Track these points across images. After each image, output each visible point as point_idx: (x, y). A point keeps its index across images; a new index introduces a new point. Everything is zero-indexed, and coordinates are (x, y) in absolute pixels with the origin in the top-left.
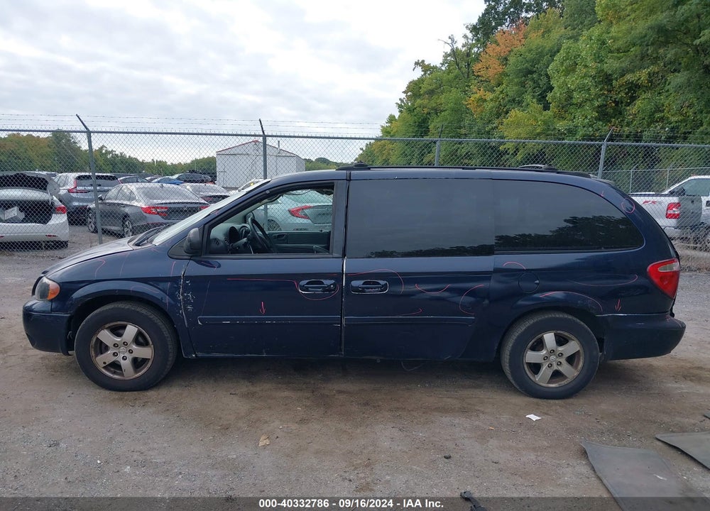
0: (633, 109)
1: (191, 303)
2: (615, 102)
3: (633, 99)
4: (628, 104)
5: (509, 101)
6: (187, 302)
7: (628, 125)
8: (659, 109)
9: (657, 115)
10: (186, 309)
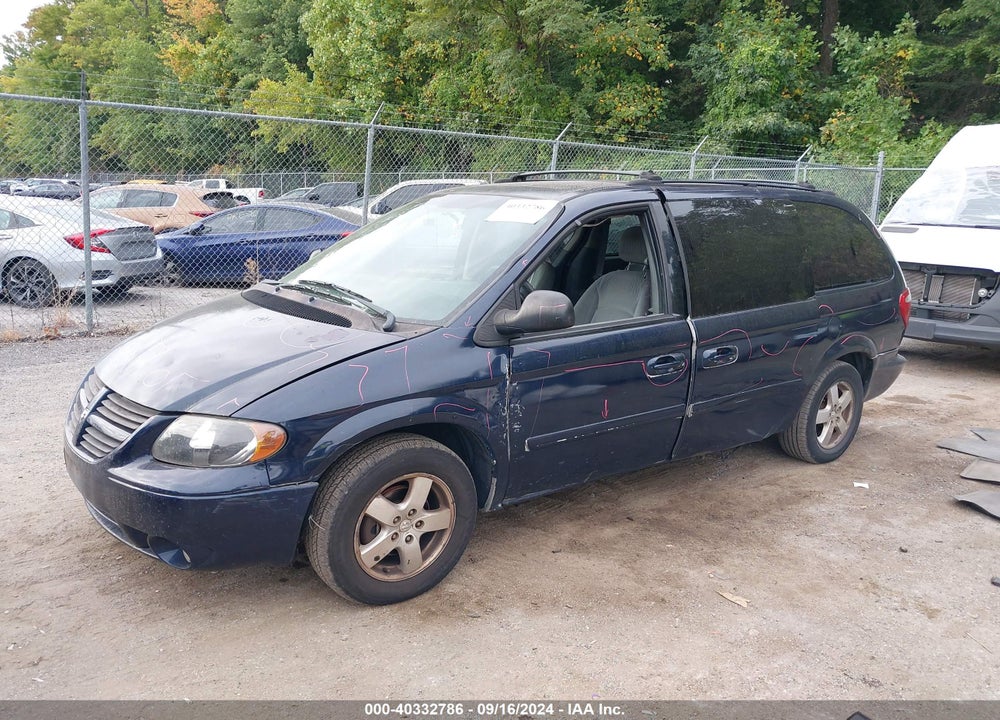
0: (428, 90)
1: (519, 419)
2: (404, 79)
3: (427, 78)
4: (422, 84)
5: (235, 62)
6: (514, 418)
7: (423, 111)
8: (462, 94)
9: (462, 101)
10: (512, 429)
